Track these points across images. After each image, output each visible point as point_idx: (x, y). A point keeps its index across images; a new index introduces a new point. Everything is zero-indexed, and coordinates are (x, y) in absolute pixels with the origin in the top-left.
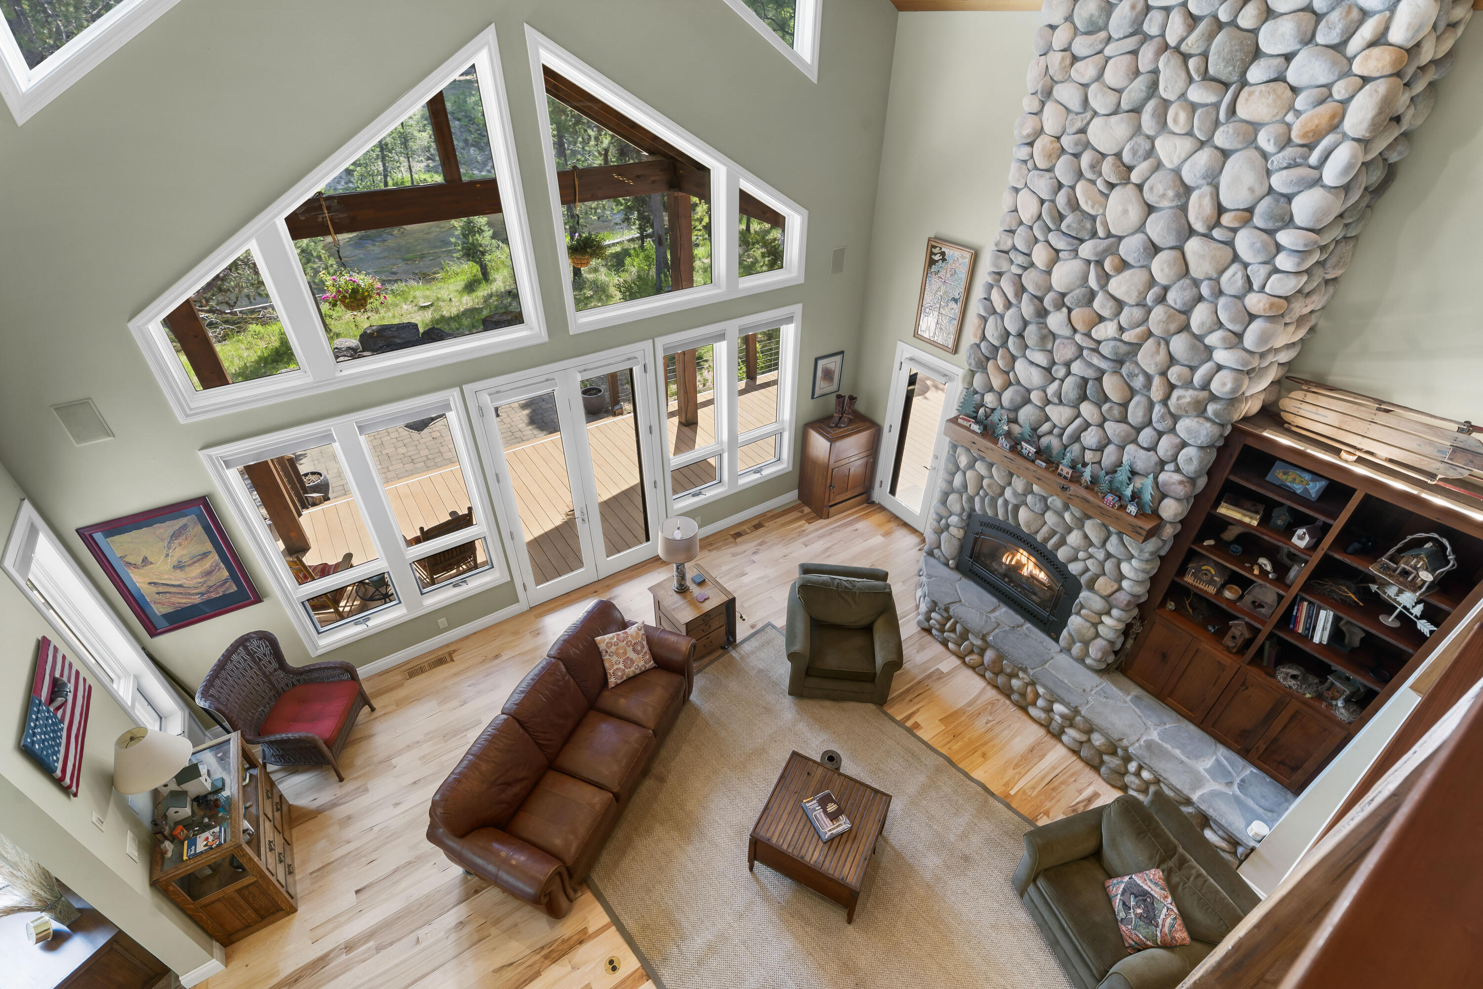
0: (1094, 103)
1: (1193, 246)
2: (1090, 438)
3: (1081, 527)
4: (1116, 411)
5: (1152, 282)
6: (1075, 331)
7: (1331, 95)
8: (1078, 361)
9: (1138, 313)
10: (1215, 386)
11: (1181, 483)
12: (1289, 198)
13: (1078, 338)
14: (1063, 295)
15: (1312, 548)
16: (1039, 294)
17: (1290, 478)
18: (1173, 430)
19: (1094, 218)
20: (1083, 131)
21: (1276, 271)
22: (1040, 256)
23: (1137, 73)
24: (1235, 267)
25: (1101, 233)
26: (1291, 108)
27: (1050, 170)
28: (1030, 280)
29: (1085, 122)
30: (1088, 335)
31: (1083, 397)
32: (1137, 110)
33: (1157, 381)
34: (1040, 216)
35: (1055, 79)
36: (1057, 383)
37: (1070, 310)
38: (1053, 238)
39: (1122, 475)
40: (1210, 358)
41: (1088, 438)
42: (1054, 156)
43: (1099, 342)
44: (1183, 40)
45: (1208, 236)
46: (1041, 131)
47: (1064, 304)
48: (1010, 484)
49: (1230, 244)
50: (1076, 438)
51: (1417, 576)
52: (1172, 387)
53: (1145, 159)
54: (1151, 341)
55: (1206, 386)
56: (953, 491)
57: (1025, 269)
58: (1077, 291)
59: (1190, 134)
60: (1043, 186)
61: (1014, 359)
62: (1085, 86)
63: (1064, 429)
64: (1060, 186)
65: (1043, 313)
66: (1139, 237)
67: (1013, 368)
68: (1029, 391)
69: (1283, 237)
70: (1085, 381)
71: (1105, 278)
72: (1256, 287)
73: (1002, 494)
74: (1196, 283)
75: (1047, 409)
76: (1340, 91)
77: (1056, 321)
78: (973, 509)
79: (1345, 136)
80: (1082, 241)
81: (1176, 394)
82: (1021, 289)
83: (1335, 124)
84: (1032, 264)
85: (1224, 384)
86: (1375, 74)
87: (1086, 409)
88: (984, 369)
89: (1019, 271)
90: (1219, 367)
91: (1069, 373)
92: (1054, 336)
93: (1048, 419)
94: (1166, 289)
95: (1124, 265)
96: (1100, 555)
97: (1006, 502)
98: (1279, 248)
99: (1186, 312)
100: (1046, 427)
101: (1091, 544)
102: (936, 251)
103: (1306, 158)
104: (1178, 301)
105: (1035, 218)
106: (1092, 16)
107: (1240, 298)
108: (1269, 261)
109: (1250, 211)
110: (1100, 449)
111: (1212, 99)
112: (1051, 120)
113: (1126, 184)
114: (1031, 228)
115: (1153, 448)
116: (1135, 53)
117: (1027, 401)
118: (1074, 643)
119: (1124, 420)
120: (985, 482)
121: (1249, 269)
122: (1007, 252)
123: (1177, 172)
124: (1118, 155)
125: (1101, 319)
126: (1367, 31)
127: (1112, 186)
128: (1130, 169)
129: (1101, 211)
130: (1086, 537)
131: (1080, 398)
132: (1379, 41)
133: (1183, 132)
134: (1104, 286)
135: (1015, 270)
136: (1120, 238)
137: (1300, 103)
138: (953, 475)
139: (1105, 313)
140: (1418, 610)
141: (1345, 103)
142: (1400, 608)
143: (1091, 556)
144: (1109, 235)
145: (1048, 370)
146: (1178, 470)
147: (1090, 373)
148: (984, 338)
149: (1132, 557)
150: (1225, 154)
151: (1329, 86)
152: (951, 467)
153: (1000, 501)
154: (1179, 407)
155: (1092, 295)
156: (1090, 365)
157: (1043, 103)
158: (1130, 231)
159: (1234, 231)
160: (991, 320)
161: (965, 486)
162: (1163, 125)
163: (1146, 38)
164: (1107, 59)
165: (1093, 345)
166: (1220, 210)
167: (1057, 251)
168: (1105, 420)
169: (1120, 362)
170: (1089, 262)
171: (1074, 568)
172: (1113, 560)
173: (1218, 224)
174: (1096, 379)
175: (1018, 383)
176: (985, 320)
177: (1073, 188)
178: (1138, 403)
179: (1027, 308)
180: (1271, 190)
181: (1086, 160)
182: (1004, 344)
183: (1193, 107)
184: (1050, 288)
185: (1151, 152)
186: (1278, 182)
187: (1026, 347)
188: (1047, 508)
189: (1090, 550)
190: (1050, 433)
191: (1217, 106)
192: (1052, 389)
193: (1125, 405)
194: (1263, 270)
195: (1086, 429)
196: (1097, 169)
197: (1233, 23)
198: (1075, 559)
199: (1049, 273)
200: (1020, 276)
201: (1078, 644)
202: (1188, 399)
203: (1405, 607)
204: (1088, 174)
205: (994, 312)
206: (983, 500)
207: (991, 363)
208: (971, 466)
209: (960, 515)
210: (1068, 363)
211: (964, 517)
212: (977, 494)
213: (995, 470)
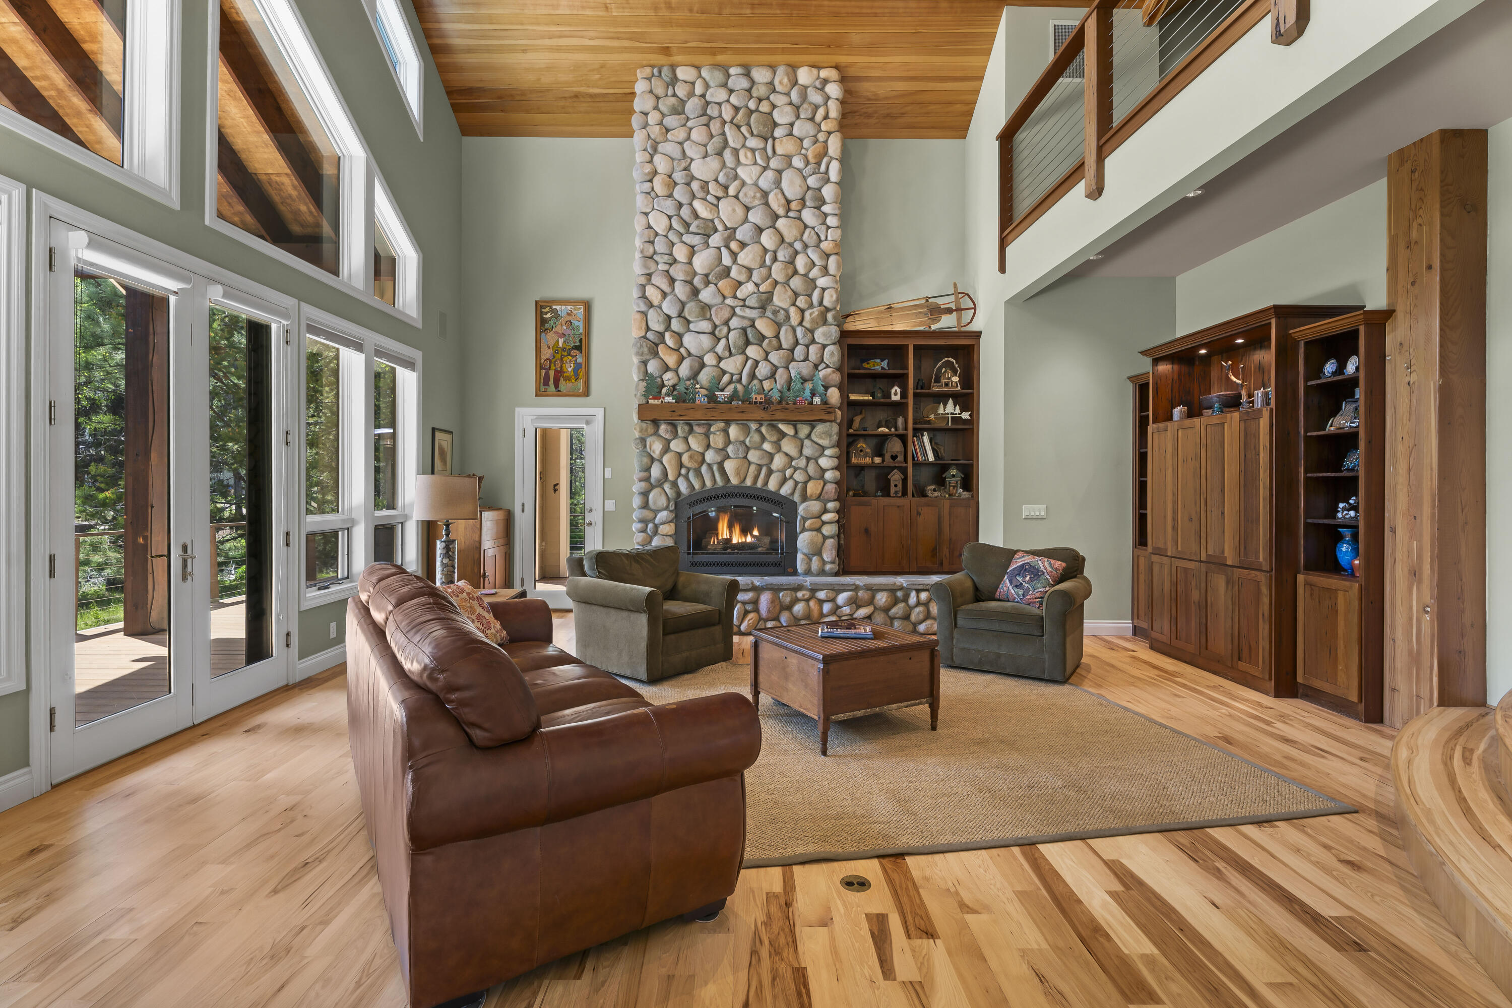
0: (689, 153)
1: (781, 223)
2: (763, 370)
3: (779, 450)
4: (775, 341)
5: (766, 251)
6: (724, 297)
7: (817, 140)
8: (734, 318)
9: (764, 271)
10: (826, 303)
11: (834, 372)
12: (819, 189)
13: (729, 301)
14: (707, 276)
15: (904, 395)
16: (688, 279)
17: (871, 365)
18: (813, 341)
19: (712, 221)
20: (687, 169)
21: (828, 227)
22: (680, 253)
23: (712, 136)
24: (808, 231)
25: (720, 227)
26: (802, 147)
27: (670, 196)
28: (678, 272)
29: (688, 163)
30: (735, 297)
31: (748, 343)
32: (720, 154)
33: (792, 310)
34: (671, 228)
35: (658, 140)
36: (723, 341)
37: (716, 285)
38: (687, 238)
39: (796, 386)
40: (816, 287)
41: (762, 370)
42: (671, 186)
43: (744, 300)
44: (733, 119)
45: (787, 216)
46: (655, 173)
47: (710, 281)
48: (708, 446)
49: (800, 218)
50: (753, 376)
51: (952, 382)
52: (802, 311)
53: (734, 181)
54: (778, 287)
55: (821, 303)
56: (652, 487)
57: (671, 265)
58: (717, 269)
59: (755, 163)
60: (669, 206)
61: (680, 336)
62: (681, 143)
63: (741, 374)
64: (681, 205)
65: (695, 292)
66: (747, 226)
67: (681, 345)
68: (701, 358)
69: (826, 209)
70: (744, 330)
71: (734, 255)
72: (823, 238)
73: (703, 461)
74: (791, 245)
75: (722, 365)
76: (821, 137)
77: (707, 295)
78: (679, 493)
79: (832, 158)
80: (709, 236)
81: (807, 314)
82: (672, 281)
83: (826, 153)
84: (675, 261)
85: (832, 296)
86: (833, 130)
87: (752, 351)
88: (655, 354)
89: (666, 267)
90: (824, 290)
91: (729, 330)
92: (709, 307)
93: (724, 372)
94: (775, 252)
95: (743, 245)
96: (802, 462)
97: (710, 466)
98: (826, 215)
99: (792, 262)
100: (726, 378)
101: (792, 459)
102: (547, 310)
103: (819, 170)
104: (786, 256)
105: (668, 227)
106: (674, 105)
107: (818, 246)
108: (824, 223)
109: (803, 200)
110: (772, 376)
111: (761, 145)
112: (661, 163)
113: (727, 197)
114: (666, 236)
115: (806, 359)
116: (707, 125)
117: (703, 365)
118: (811, 560)
119: (780, 347)
120: (685, 458)
121: (816, 229)
122: (651, 258)
123: (756, 184)
124: (716, 180)
125: (740, 284)
126: (821, 112)
127: (718, 199)
128: (726, 188)
129: (716, 215)
130: (787, 454)
131: (744, 344)
132: (826, 117)
133: (752, 163)
134: (735, 261)
135: (662, 267)
136: (735, 229)
137: (806, 143)
138: (648, 469)
139: (742, 278)
140: (958, 410)
141: (826, 142)
142: (950, 416)
143: (796, 469)
144: (727, 228)
145: (713, 333)
146: (827, 366)
147: (746, 323)
148: (648, 329)
149: (823, 448)
150: (779, 172)
151: (815, 136)
152: (646, 460)
153: (704, 469)
154: (813, 321)
155: (728, 270)
156: (743, 317)
157: (652, 156)
158: (740, 223)
159: (800, 211)
160: (652, 313)
161: (665, 475)
162: (738, 162)
163: (711, 118)
164: (691, 129)
165: (741, 303)
166: (788, 202)
167: (693, 247)
168: (767, 354)
169: (763, 308)
170: (719, 248)
171: (785, 490)
172: (813, 461)
173: (789, 210)
174: (751, 326)
175: (690, 354)
176: (645, 314)
177: (691, 204)
178: (786, 330)
179: (681, 290)
180: (809, 188)
181: (695, 186)
182: (668, 328)
183: (753, 151)
184: (695, 274)
185: (736, 177)
186: (812, 181)
187: (689, 322)
188: (748, 449)
189: (793, 463)
190: (731, 382)
191: (765, 149)
192: (720, 348)
193: (777, 336)
194: (824, 227)
195: (757, 366)
196: (705, 189)
197: (757, 110)
198: (784, 480)
199: (690, 263)
200: (667, 271)
201: (815, 559)
202: (816, 313)
203: (952, 414)
204: (700, 194)
205: (651, 306)
206: (687, 477)
207: (661, 347)
208: (666, 449)
209: (666, 508)
210: (726, 323)
211: (672, 508)
212: (680, 475)
213: (691, 440)
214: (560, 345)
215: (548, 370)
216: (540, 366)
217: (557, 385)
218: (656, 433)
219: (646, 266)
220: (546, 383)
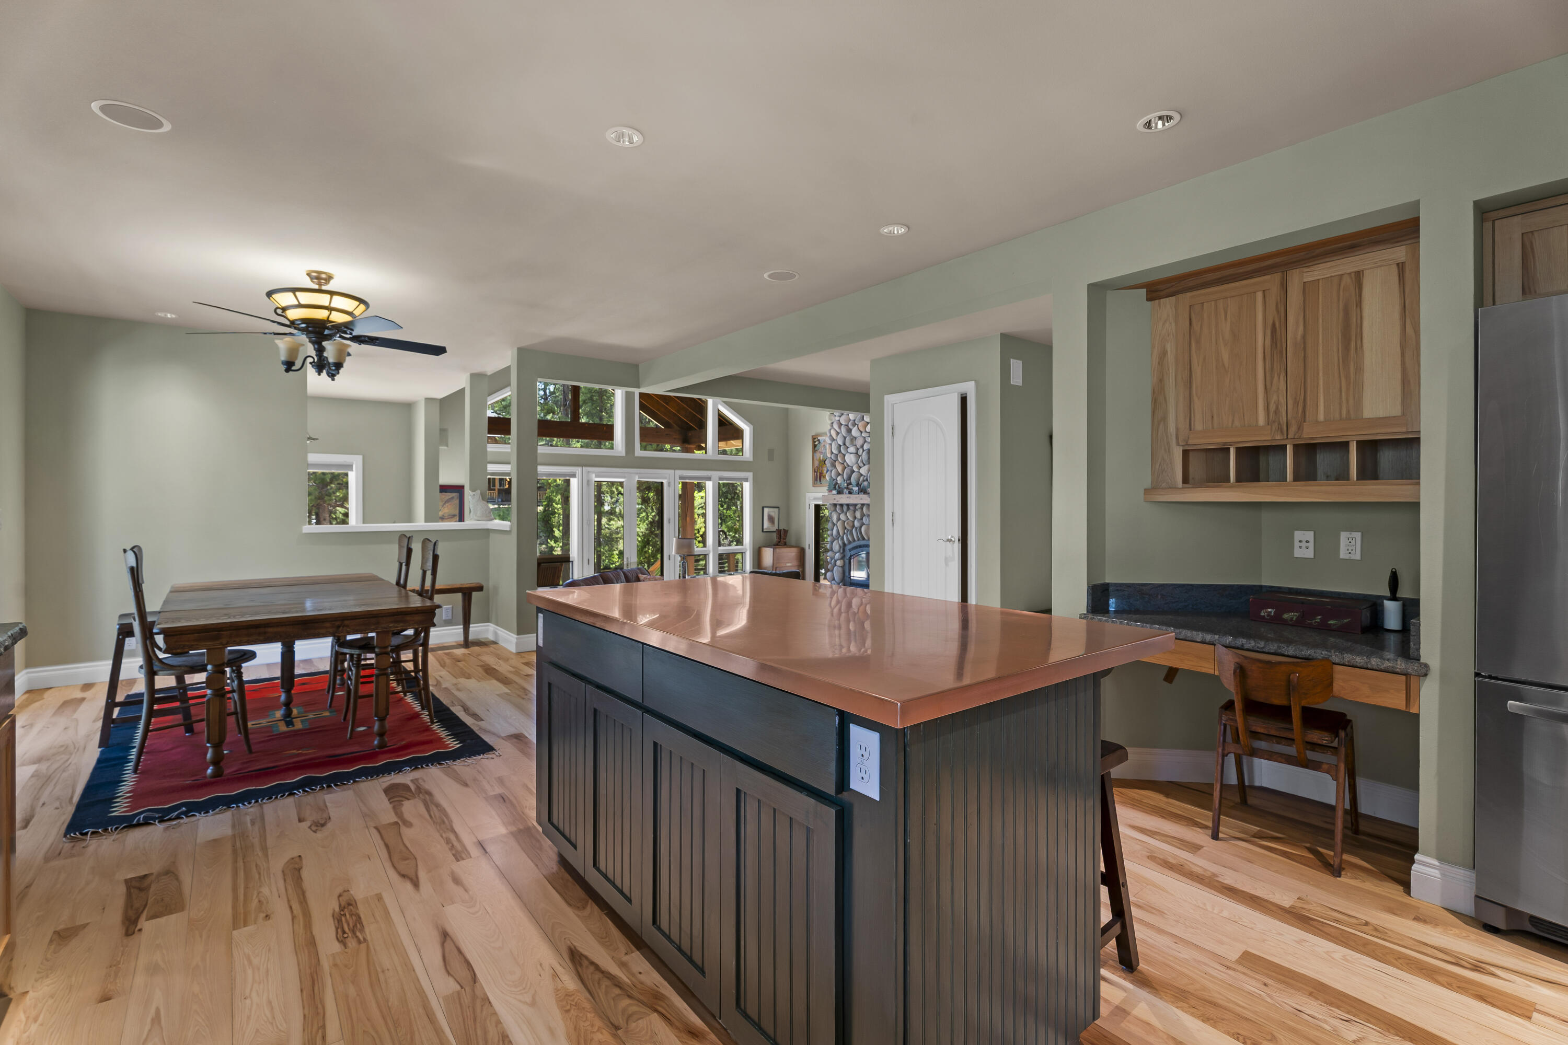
6: (861, 432)
13: (863, 435)
14: (854, 420)
16: (846, 424)
28: (843, 420)
30: (866, 432)
37: (858, 425)
47: (856, 424)
48: (855, 517)
56: (834, 540)
57: (840, 416)
65: (849, 431)
68: (853, 467)
73: (853, 526)
77: (855, 432)
78: (844, 544)
82: (840, 425)
88: (835, 467)
92: (856, 438)
93: (862, 475)
97: (856, 529)
102: (816, 440)
117: (853, 472)
135: (837, 418)
145: (857, 453)
148: (832, 453)
153: (854, 530)
155: (863, 416)
156: (869, 443)
160: (834, 444)
161: (838, 532)
165: (868, 435)
175: (848, 466)
176: (831, 445)
179: (843, 430)
182: (840, 451)
184: (850, 420)
187: (847, 448)
190: (864, 481)
192: (860, 461)
200: (839, 420)
205: (834, 440)
206: (847, 535)
207: (837, 463)
208: (839, 519)
209: (839, 551)
210: (862, 447)
211: (842, 551)
212: (845, 533)
213: (848, 514)
214: (821, 458)
215: (817, 472)
216: (815, 471)
217: (820, 481)
218: (835, 510)
219: (830, 419)
220: (816, 480)
